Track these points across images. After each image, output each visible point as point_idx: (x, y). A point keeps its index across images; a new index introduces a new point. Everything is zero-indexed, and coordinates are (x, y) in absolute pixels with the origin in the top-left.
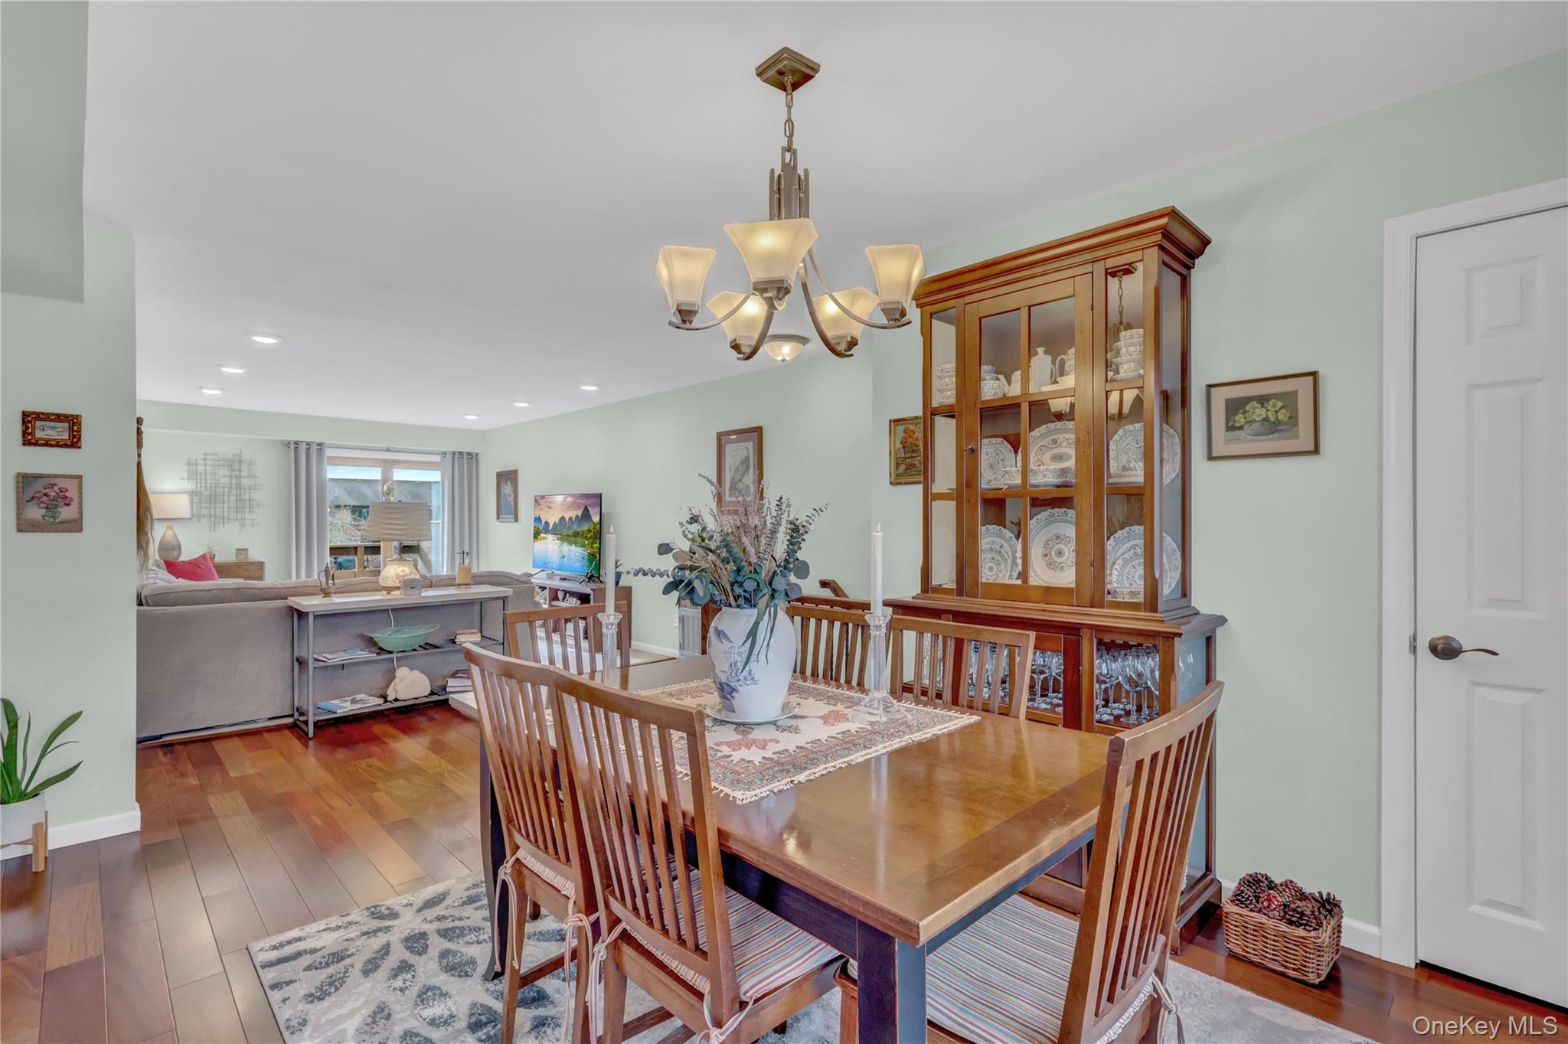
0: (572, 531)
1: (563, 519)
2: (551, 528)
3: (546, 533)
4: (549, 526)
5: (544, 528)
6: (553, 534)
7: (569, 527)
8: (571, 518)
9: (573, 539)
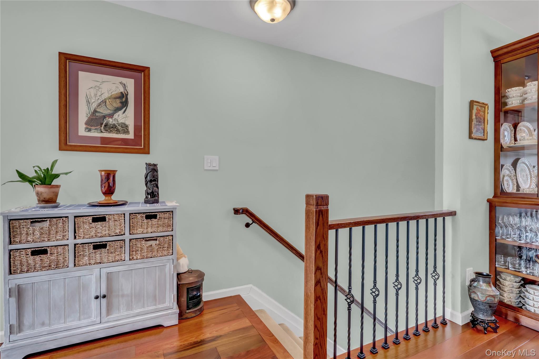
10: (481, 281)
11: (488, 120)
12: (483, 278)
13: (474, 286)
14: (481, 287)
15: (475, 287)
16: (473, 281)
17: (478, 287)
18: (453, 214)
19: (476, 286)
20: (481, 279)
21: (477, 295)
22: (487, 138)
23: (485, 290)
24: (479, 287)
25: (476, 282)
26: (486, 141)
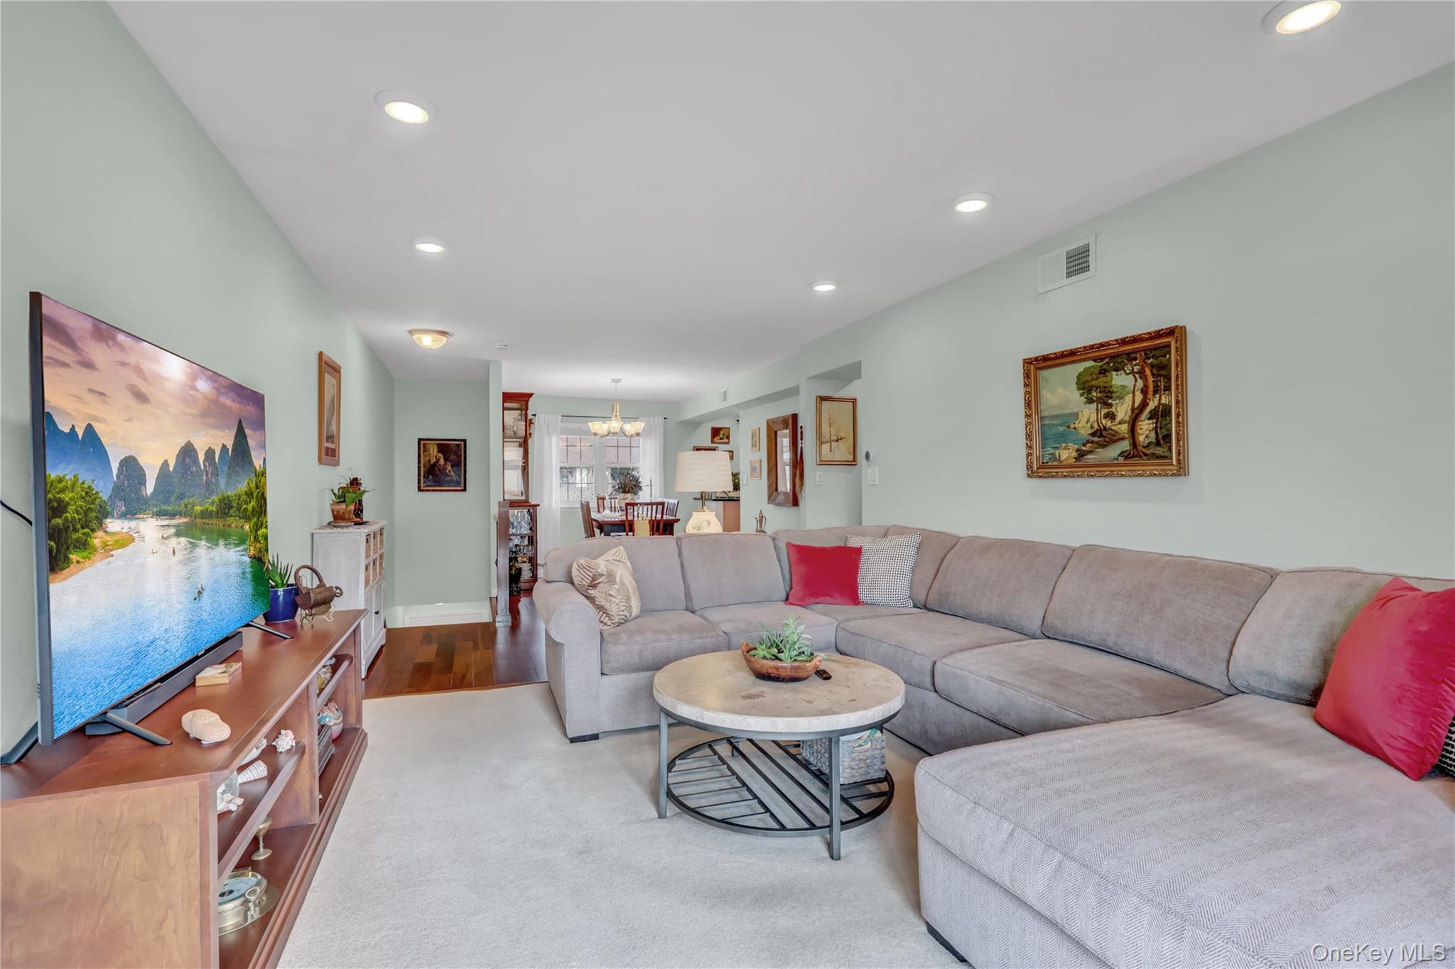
0: (215, 498)
1: (187, 452)
2: (150, 488)
3: (129, 514)
4: (142, 482)
5: (118, 491)
6: (159, 514)
7: (208, 483)
8: (210, 453)
9: (217, 523)
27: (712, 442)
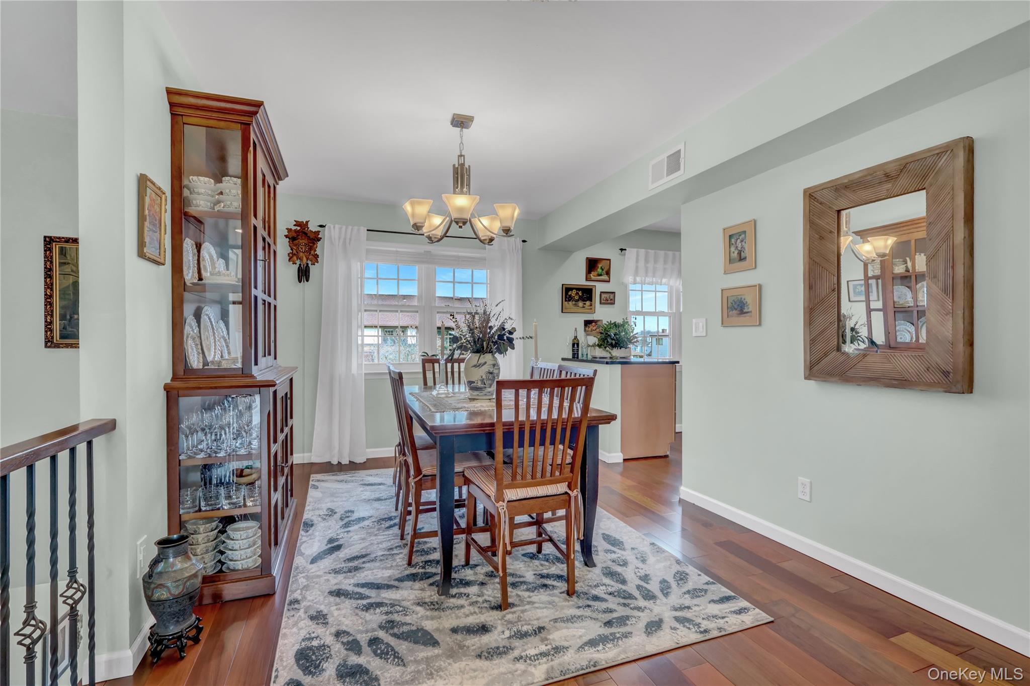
10: (171, 555)
11: (166, 226)
12: (174, 548)
13: (157, 573)
14: (172, 568)
15: (160, 573)
16: (155, 563)
17: (167, 570)
18: (109, 426)
19: (163, 571)
20: (171, 551)
21: (168, 587)
22: (165, 260)
23: (182, 569)
24: (170, 569)
25: (162, 561)
26: (163, 266)
27: (587, 280)
